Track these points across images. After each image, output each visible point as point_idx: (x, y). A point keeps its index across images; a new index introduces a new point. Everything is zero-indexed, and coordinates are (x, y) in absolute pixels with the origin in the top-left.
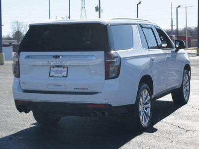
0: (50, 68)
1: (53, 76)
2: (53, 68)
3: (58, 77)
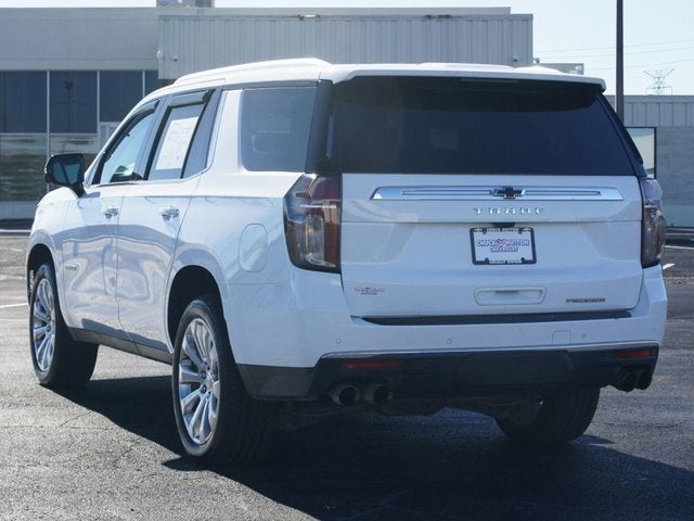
0: (472, 231)
1: (487, 262)
2: (484, 231)
3: (506, 263)
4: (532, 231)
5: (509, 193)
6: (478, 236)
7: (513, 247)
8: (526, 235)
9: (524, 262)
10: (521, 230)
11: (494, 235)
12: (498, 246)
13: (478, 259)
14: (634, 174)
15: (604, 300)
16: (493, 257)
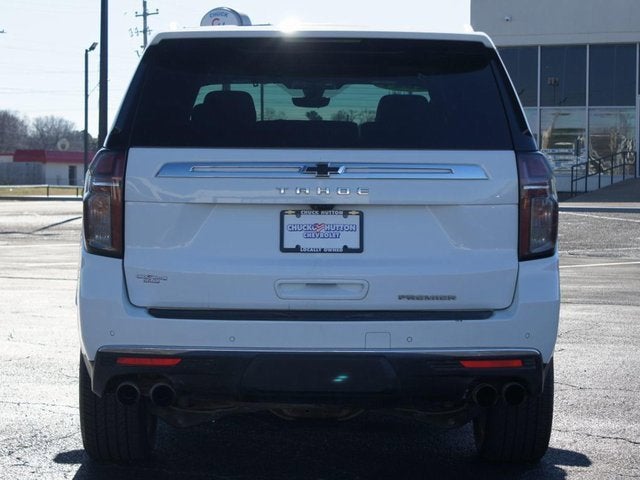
0: (282, 214)
1: (297, 249)
2: (298, 213)
3: (322, 251)
4: (361, 215)
5: (322, 170)
6: (290, 219)
7: (335, 232)
8: (354, 220)
9: (346, 250)
10: (346, 214)
11: (310, 219)
12: (314, 231)
13: (286, 246)
14: (513, 149)
15: (454, 298)
16: (306, 244)
